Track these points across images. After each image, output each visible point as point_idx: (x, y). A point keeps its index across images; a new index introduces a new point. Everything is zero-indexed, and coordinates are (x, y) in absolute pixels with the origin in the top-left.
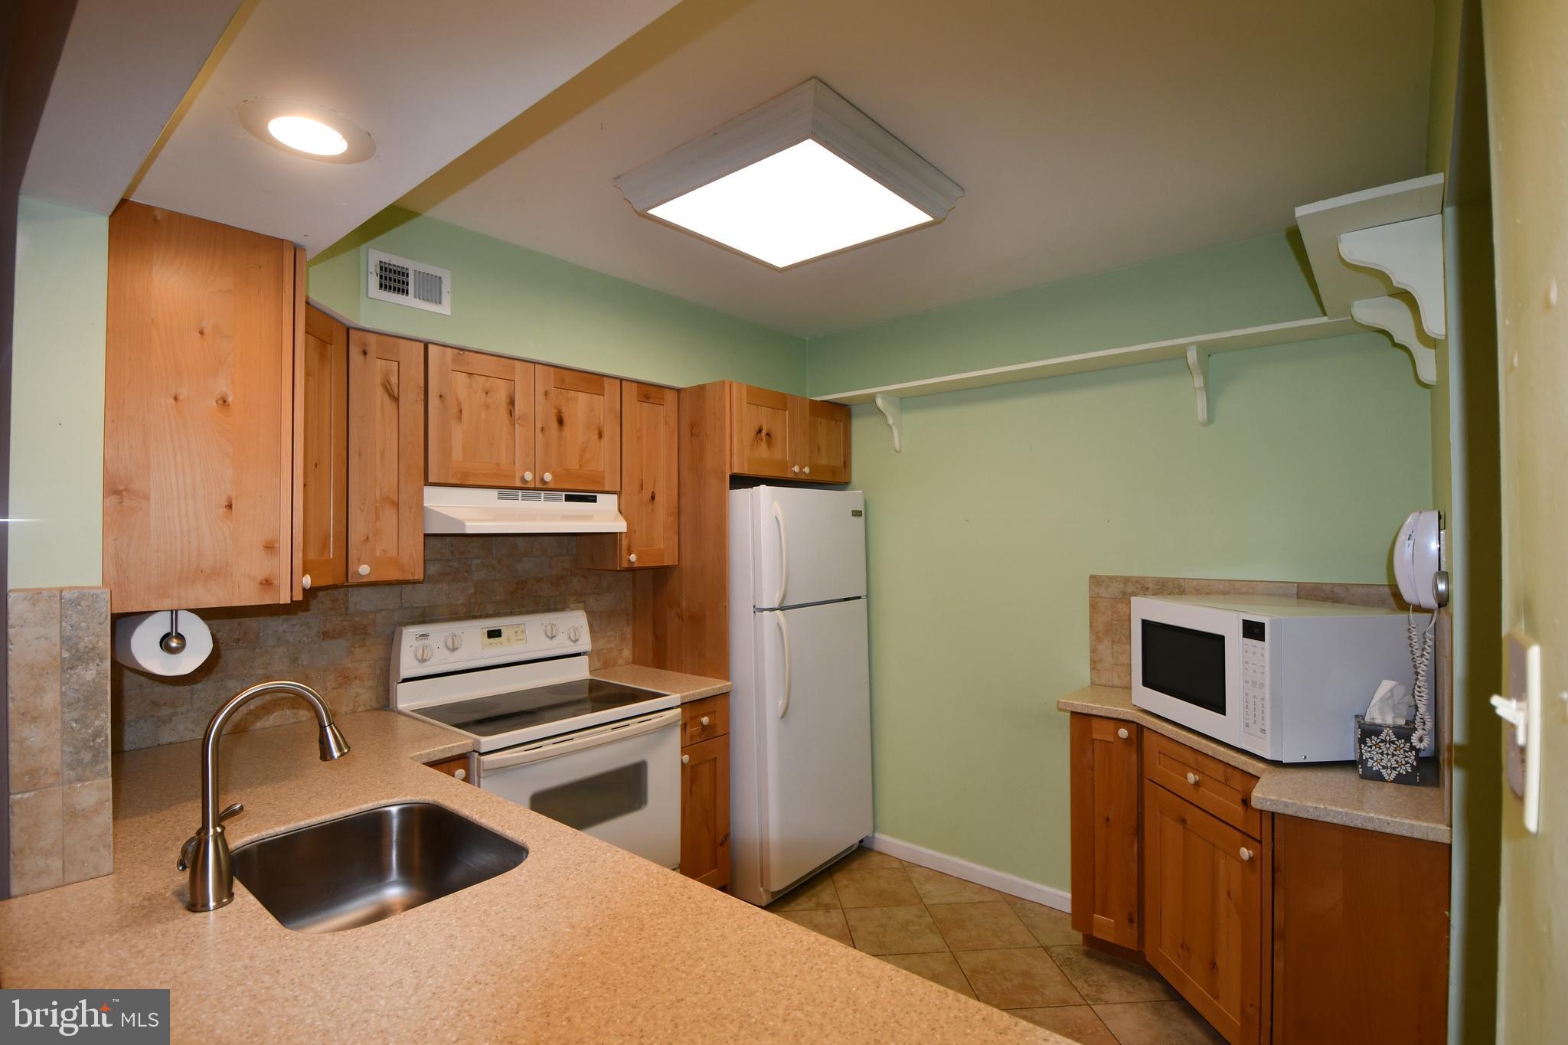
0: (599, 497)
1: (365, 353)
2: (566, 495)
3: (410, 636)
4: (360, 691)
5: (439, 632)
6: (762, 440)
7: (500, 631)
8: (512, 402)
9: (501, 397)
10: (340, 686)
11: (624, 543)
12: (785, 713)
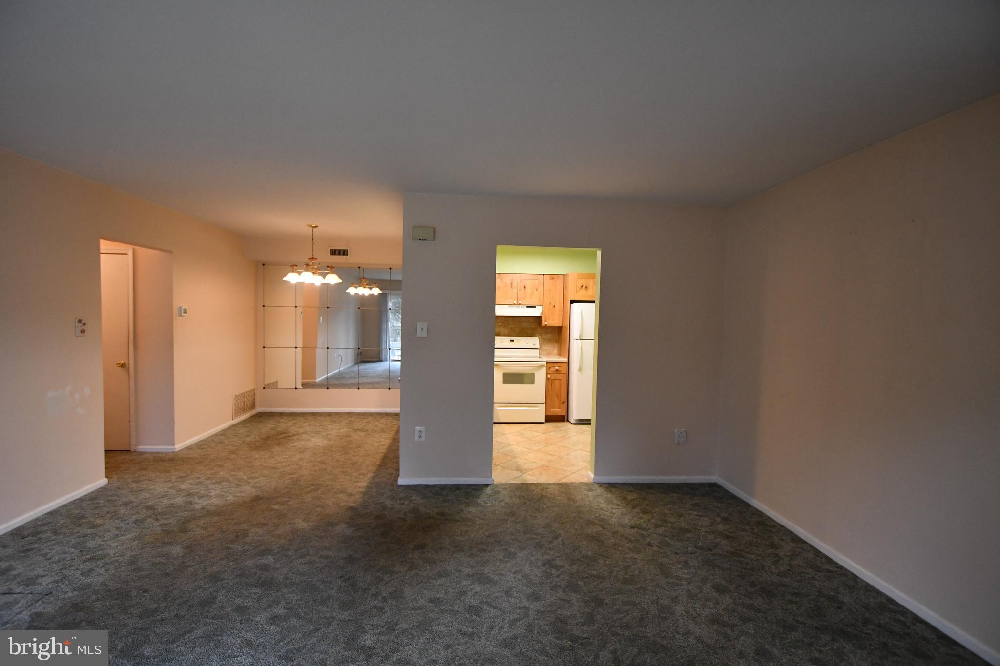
0: (536, 307)
2: (526, 307)
5: (501, 339)
6: (583, 289)
8: (512, 284)
9: (509, 283)
11: (543, 319)
12: (580, 369)
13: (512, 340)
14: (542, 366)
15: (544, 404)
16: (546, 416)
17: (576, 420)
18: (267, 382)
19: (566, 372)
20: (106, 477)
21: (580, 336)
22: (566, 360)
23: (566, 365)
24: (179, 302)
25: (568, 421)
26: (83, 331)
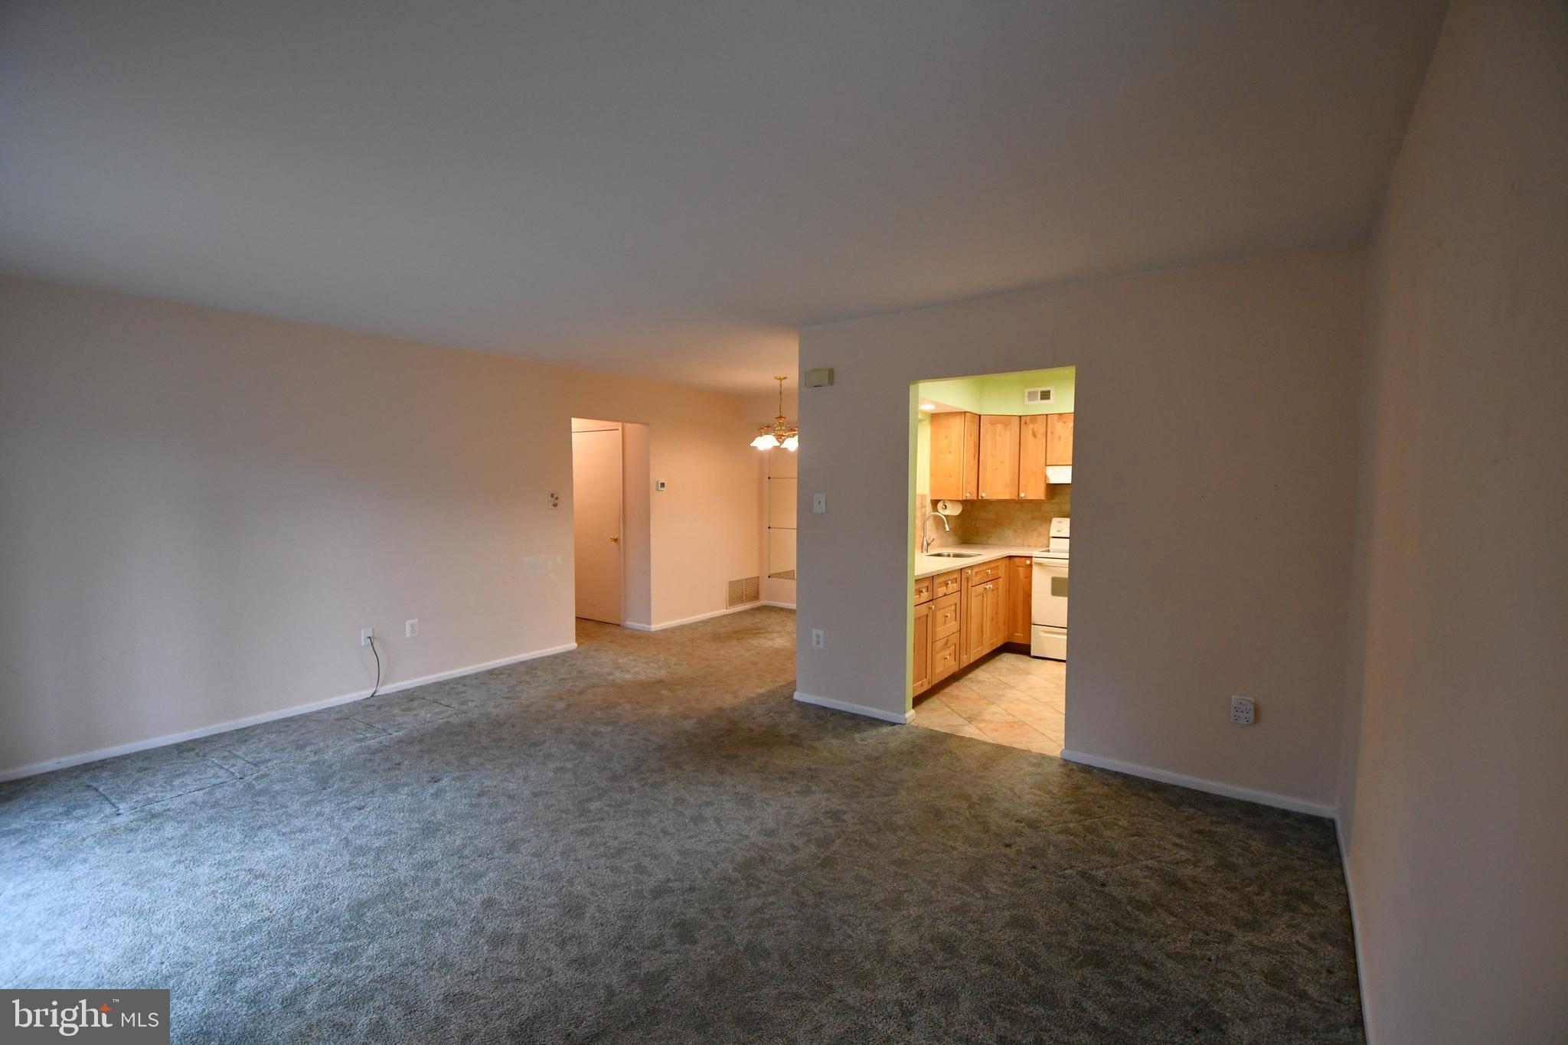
1: (1026, 423)
3: (1054, 521)
18: (772, 572)
20: (576, 642)
24: (656, 477)
26: (555, 505)
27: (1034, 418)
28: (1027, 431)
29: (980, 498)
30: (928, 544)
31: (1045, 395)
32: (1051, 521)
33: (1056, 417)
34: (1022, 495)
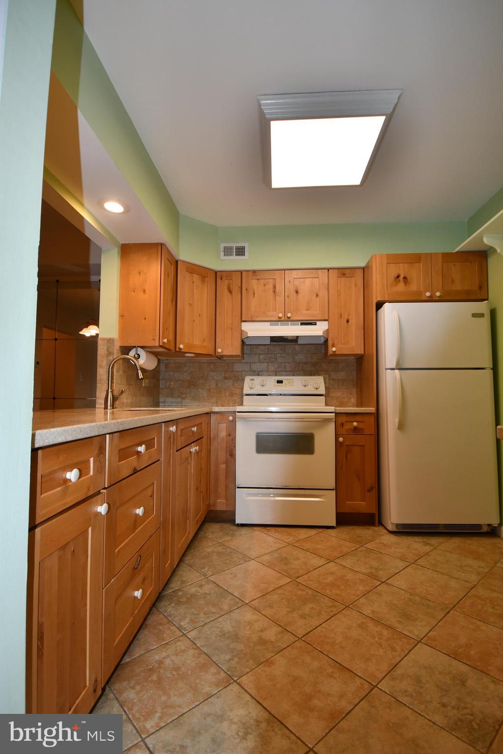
0: (318, 323)
1: (221, 279)
2: (301, 323)
3: (247, 379)
4: (236, 398)
5: (258, 379)
6: (400, 281)
7: (282, 381)
8: (275, 287)
9: (271, 286)
10: (230, 396)
11: (330, 343)
12: (401, 426)
13: (280, 382)
14: (327, 420)
15: (334, 492)
16: (337, 514)
17: (397, 525)
19: (372, 431)
21: (398, 363)
22: (372, 409)
23: (372, 419)
25: (381, 524)
27: (229, 274)
28: (223, 286)
29: (177, 350)
30: (114, 399)
31: (241, 251)
32: (243, 380)
33: (250, 273)
34: (219, 350)
